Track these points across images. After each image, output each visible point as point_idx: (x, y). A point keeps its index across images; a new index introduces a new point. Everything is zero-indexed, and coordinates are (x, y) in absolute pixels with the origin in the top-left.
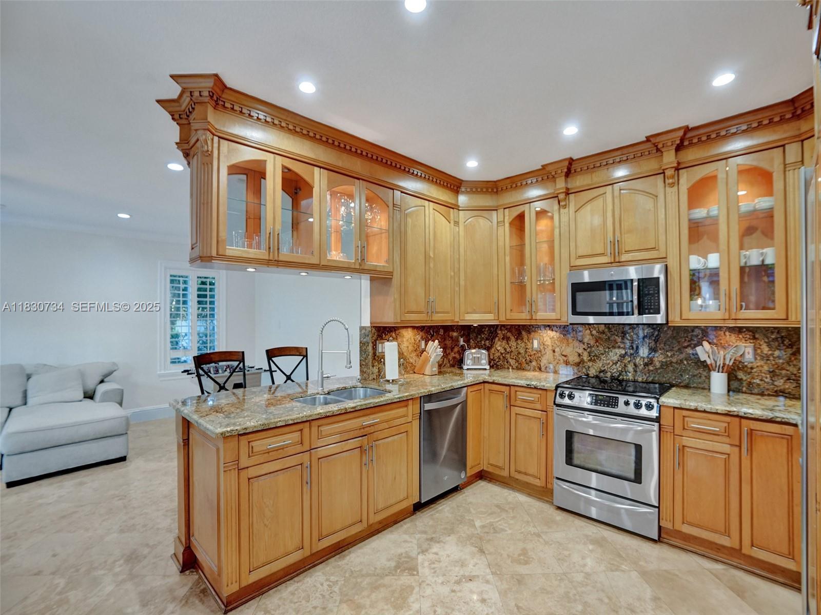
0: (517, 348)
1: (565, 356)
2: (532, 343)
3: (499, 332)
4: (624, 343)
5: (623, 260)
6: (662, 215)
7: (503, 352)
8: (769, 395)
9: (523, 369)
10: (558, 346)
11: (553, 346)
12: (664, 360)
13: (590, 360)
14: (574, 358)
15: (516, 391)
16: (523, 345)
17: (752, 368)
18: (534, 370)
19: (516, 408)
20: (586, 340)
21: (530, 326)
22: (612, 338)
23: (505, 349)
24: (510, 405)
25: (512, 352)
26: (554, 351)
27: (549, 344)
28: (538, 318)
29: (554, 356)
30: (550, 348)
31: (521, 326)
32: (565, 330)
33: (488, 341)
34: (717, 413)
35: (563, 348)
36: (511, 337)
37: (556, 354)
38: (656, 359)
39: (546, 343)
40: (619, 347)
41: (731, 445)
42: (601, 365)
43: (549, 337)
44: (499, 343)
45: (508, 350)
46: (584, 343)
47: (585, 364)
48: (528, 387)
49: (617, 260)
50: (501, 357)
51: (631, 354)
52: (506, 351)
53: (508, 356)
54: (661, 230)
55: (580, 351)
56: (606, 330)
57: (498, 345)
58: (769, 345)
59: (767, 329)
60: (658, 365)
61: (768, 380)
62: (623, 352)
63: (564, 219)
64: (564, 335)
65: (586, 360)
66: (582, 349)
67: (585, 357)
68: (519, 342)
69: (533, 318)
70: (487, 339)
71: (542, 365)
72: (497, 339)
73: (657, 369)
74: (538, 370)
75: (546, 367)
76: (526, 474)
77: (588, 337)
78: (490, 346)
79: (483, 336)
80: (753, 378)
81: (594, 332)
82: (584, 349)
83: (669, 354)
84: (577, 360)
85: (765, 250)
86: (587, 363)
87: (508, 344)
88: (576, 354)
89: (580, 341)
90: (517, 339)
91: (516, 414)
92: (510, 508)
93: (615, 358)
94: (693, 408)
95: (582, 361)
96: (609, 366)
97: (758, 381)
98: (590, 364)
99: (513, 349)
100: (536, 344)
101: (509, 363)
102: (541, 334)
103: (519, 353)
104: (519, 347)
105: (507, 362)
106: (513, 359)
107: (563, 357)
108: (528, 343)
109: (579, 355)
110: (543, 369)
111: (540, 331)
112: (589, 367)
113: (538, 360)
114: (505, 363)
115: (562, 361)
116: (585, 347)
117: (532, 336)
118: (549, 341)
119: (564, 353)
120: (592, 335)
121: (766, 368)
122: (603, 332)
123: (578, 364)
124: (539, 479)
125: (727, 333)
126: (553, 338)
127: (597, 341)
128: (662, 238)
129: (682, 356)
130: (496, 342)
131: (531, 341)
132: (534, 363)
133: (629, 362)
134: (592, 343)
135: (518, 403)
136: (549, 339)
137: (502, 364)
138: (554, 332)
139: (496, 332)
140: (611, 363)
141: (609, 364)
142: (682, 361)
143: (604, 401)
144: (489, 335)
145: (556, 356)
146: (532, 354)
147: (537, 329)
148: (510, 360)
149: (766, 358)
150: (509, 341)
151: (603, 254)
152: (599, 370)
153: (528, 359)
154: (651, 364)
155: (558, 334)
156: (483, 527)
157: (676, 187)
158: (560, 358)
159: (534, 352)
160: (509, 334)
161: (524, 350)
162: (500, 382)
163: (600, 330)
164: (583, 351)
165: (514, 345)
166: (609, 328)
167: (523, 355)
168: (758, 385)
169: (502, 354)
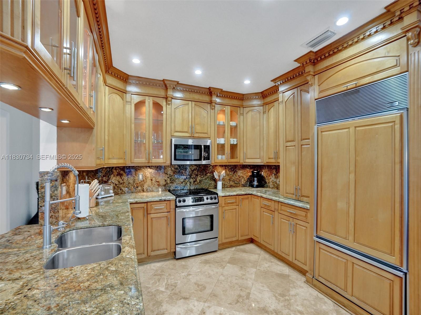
0: (128, 180)
1: (158, 182)
2: (139, 176)
3: (114, 171)
4: (186, 173)
5: (195, 136)
6: (209, 121)
7: (117, 183)
8: (229, 187)
9: (132, 192)
10: (154, 177)
11: (151, 177)
12: (200, 179)
13: (171, 183)
14: (163, 183)
15: (151, 205)
16: (132, 178)
17: (225, 179)
18: (140, 192)
19: (151, 215)
20: (169, 173)
21: (137, 166)
22: (181, 171)
23: (119, 182)
24: (147, 214)
25: (124, 183)
26: (152, 180)
27: (149, 176)
28: (152, 162)
29: (152, 182)
30: (150, 178)
31: (131, 167)
32: (158, 168)
33: (104, 178)
34: (234, 195)
35: (157, 178)
36: (123, 174)
37: (153, 181)
38: (198, 179)
39: (147, 176)
40: (184, 175)
41: (236, 205)
42: (176, 184)
43: (149, 172)
44: (114, 178)
45: (121, 182)
46: (168, 175)
47: (169, 185)
48: (161, 201)
49: (193, 136)
50: (116, 187)
51: (189, 178)
52: (119, 183)
53: (121, 186)
54: (209, 126)
55: (166, 179)
56: (178, 167)
57: (114, 179)
58: (229, 171)
59: (228, 165)
60: (198, 181)
61: (228, 182)
62: (185, 177)
63: (169, 111)
64: (158, 171)
65: (169, 183)
66: (167, 177)
67: (169, 182)
68: (129, 176)
69: (150, 162)
70: (104, 176)
71: (145, 188)
72: (112, 176)
73: (198, 183)
74: (142, 192)
75: (147, 189)
76: (158, 250)
77: (170, 171)
78: (106, 180)
79: (100, 174)
80: (225, 182)
81: (173, 169)
82: (168, 177)
83: (202, 176)
84: (164, 183)
85: (234, 139)
86: (169, 184)
87: (121, 178)
88: (164, 180)
89: (166, 174)
90: (128, 175)
91: (151, 218)
92: (161, 272)
93: (182, 180)
94: (228, 195)
95: (167, 183)
96: (179, 184)
97: (226, 183)
98: (171, 184)
99: (125, 181)
100: (141, 177)
101: (122, 190)
102: (144, 171)
103: (129, 183)
104: (129, 179)
105: (121, 190)
106: (125, 187)
107: (157, 182)
108: (136, 177)
109: (166, 181)
110: (145, 190)
111: (143, 169)
112: (170, 186)
113: (142, 186)
114: (119, 190)
115: (156, 185)
116: (168, 176)
117: (138, 172)
118: (149, 174)
119: (157, 180)
120: (172, 170)
121: (228, 178)
122: (177, 169)
123: (165, 186)
124: (167, 249)
125: (219, 167)
126: (151, 173)
127: (174, 173)
128: (209, 129)
129: (206, 177)
130: (111, 178)
131: (137, 175)
132: (139, 188)
133: (188, 181)
134: (172, 174)
135: (153, 211)
136: (148, 173)
137: (117, 191)
138: (152, 170)
139: (112, 171)
140: (180, 183)
141: (179, 183)
142: (206, 179)
143: (199, 200)
144: (106, 173)
145: (153, 182)
146: (138, 183)
147: (141, 168)
148: (123, 188)
149: (228, 175)
150: (122, 176)
151: (187, 132)
152: (175, 187)
153: (135, 186)
154: (196, 181)
155: (154, 170)
156: (167, 288)
157: (214, 111)
158: (155, 183)
159: (140, 182)
160: (122, 172)
161: (133, 181)
162: (142, 201)
163: (176, 167)
164: (167, 178)
165: (126, 178)
166: (180, 167)
167: (132, 184)
168: (226, 184)
169: (116, 185)
